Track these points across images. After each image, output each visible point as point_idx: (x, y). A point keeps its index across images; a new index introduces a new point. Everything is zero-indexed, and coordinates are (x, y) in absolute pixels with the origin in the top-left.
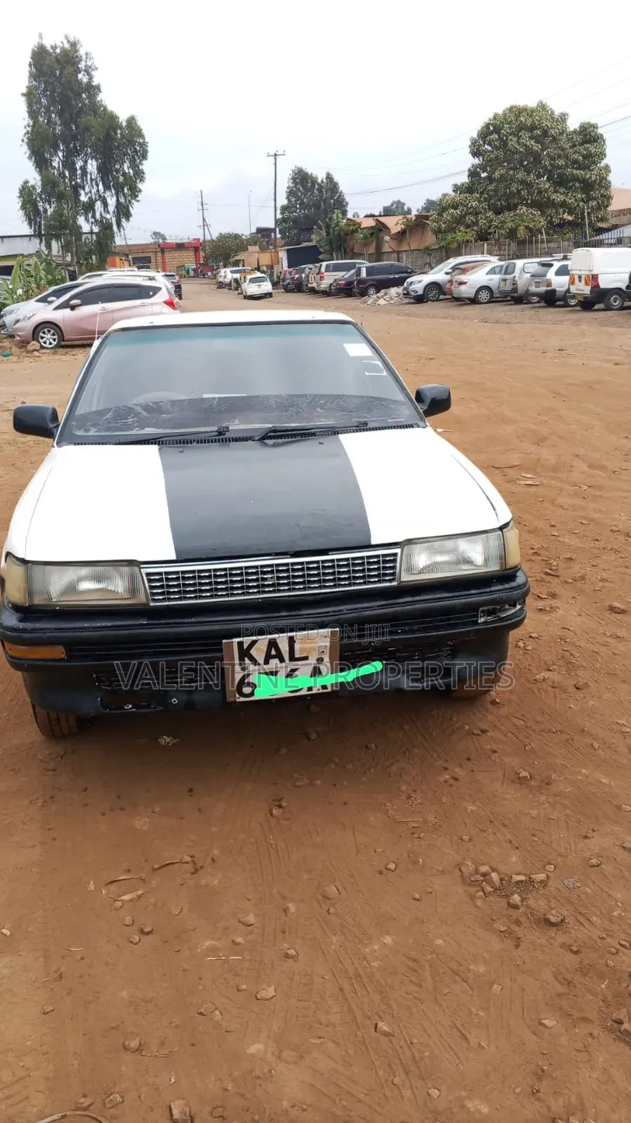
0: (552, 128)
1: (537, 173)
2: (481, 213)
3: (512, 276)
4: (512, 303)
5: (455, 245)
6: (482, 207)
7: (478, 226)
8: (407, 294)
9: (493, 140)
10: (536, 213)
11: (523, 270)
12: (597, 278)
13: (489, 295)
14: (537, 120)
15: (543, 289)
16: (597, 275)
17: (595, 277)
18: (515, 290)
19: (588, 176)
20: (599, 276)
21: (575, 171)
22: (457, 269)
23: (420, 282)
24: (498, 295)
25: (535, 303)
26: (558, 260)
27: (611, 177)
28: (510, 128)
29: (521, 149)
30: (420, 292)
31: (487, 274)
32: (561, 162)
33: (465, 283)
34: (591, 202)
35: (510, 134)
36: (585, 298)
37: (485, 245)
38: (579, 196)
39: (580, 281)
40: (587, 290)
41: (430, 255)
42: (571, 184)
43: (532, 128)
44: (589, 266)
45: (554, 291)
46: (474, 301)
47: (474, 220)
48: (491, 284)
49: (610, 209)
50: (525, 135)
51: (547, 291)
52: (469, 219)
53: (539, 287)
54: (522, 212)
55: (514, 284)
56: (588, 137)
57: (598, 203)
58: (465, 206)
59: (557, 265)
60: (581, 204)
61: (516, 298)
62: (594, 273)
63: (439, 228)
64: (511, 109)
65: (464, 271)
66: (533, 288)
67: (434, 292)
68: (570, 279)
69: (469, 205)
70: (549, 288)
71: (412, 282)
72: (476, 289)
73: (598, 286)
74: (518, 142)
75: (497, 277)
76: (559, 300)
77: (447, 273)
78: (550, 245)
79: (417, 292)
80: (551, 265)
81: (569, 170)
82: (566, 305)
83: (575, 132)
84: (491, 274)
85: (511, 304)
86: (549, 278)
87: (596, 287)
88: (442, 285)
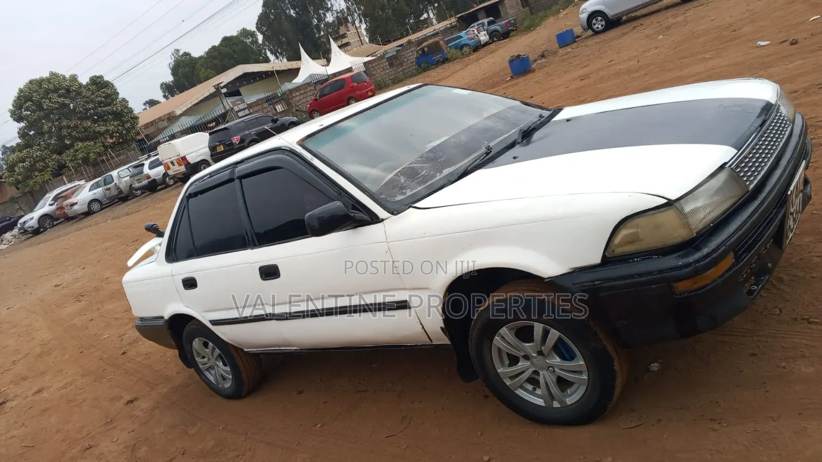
0: (71, 86)
1: (76, 118)
2: (46, 158)
3: (113, 184)
4: (121, 202)
5: (38, 187)
6: (46, 154)
7: (49, 167)
8: (24, 232)
9: (30, 107)
10: (90, 144)
11: (119, 177)
12: (186, 158)
13: (99, 205)
14: (57, 84)
15: (145, 182)
16: (185, 157)
17: (184, 158)
18: (121, 192)
19: (115, 109)
20: (186, 156)
21: (104, 109)
22: (58, 198)
23: (32, 218)
24: (108, 201)
25: (140, 195)
26: (146, 159)
27: (131, 105)
28: (39, 95)
29: (56, 106)
30: (36, 226)
31: (89, 191)
32: (91, 106)
33: (76, 203)
34: (126, 125)
35: (42, 98)
36: (183, 174)
37: (64, 178)
38: (116, 123)
39: (174, 165)
40: (183, 169)
41: (18, 202)
42: (106, 118)
43: (56, 90)
44: (176, 153)
45: (154, 180)
46: (88, 213)
47: (44, 165)
48: (96, 197)
49: (140, 125)
50: (54, 97)
51: (149, 182)
52: (40, 165)
53: (141, 182)
54: (79, 146)
55: (118, 189)
56: (100, 85)
57: (131, 123)
58: (30, 158)
59: (147, 163)
60: (120, 128)
61: (123, 197)
62: (182, 155)
63: (16, 179)
64: (31, 82)
65: (66, 198)
66: (137, 184)
67: (48, 222)
68: (165, 167)
69: (35, 155)
70: (150, 180)
71: (25, 222)
72: (87, 205)
73: (189, 163)
74: (50, 101)
75: (99, 191)
76: (160, 185)
77: (51, 205)
78: (119, 158)
79: (33, 227)
80: (143, 165)
81: (99, 109)
82: (167, 186)
83: (88, 84)
84: (92, 190)
85: (120, 204)
86: (146, 173)
87: (188, 164)
88: (52, 215)
